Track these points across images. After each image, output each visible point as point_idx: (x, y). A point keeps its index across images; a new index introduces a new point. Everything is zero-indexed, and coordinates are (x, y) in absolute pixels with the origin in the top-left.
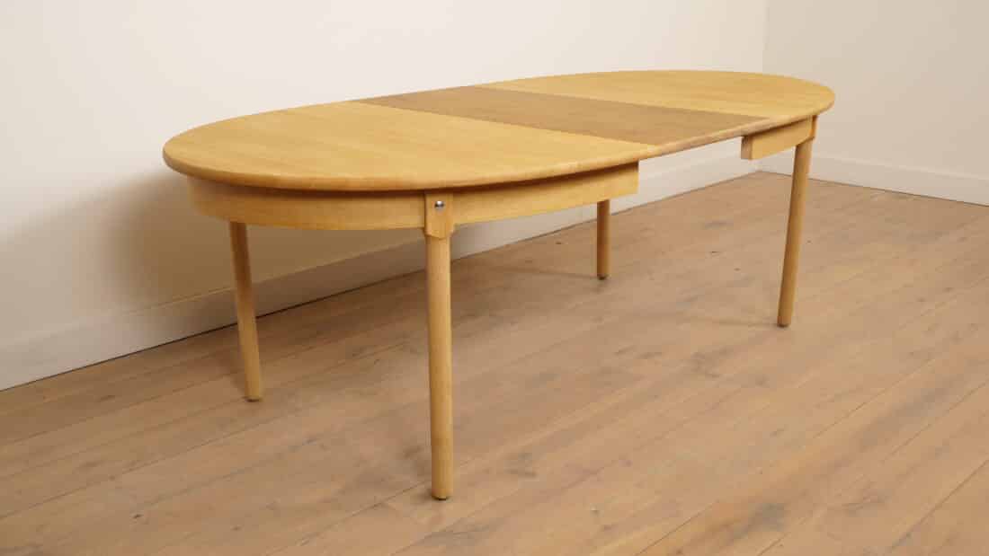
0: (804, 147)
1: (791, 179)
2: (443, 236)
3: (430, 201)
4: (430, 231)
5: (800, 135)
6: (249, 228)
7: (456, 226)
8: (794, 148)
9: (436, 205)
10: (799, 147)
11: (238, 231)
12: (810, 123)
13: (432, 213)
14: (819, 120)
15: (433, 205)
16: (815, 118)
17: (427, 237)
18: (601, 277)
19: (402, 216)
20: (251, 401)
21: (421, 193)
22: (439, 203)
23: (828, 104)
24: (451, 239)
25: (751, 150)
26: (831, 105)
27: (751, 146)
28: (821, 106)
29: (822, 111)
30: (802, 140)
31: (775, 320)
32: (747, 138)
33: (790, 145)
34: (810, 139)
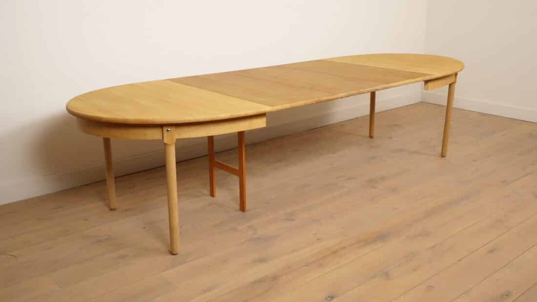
0: (452, 86)
2: (171, 143)
3: (165, 129)
4: (165, 141)
5: (450, 81)
7: (176, 139)
8: (448, 86)
9: (168, 131)
10: (450, 85)
12: (454, 76)
13: (165, 132)
14: (458, 76)
16: (456, 74)
17: (165, 144)
18: (371, 137)
19: (154, 135)
20: (111, 210)
21: (161, 126)
22: (169, 129)
23: (461, 68)
24: (175, 144)
26: (461, 70)
28: (459, 70)
29: (459, 71)
30: (451, 82)
31: (440, 155)
32: (427, 82)
33: (447, 84)
34: (454, 83)
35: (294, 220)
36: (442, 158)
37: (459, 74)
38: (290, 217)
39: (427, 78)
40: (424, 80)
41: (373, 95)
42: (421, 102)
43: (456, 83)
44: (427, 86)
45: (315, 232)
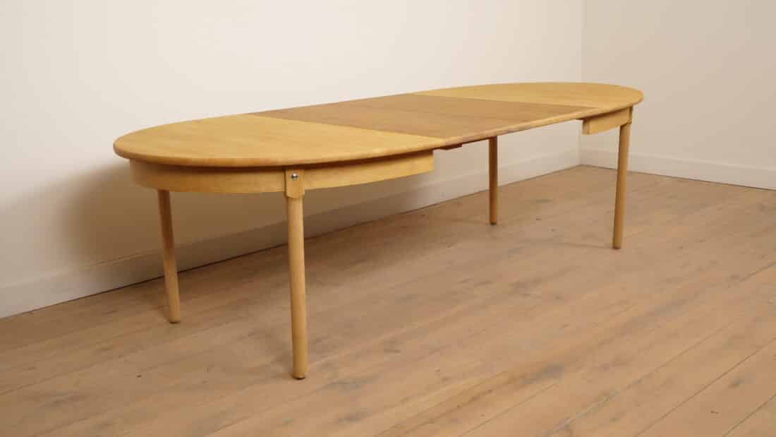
0: (625, 129)
2: (297, 197)
3: (289, 174)
4: (289, 194)
5: (623, 119)
6: (172, 193)
7: (306, 191)
8: (619, 128)
9: (293, 177)
10: (622, 127)
11: (164, 196)
12: (628, 111)
13: (290, 181)
14: (634, 113)
15: (291, 177)
16: (631, 109)
17: (287, 198)
18: (493, 223)
19: (270, 184)
20: (173, 323)
21: (282, 169)
22: (294, 175)
23: (638, 99)
24: (303, 199)
25: (589, 129)
26: (640, 101)
27: (589, 126)
28: (635, 100)
29: (637, 103)
30: (623, 123)
32: (586, 120)
33: (616, 126)
35: (397, 351)
36: (615, 251)
37: (635, 107)
38: (391, 347)
39: (588, 113)
40: (583, 116)
41: (493, 145)
42: (581, 165)
44: (586, 127)
45: (437, 369)
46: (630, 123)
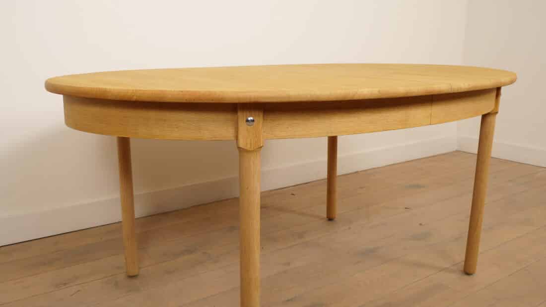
0: (489, 119)
1: (476, 157)
2: (253, 149)
3: (242, 116)
4: (242, 145)
5: (485, 105)
8: (480, 117)
9: (247, 121)
10: (484, 117)
12: (494, 94)
13: (243, 126)
15: (245, 120)
16: (498, 89)
17: (240, 149)
18: (330, 219)
26: (512, 82)
28: (504, 80)
29: (505, 84)
30: (486, 112)
31: (462, 269)
33: (476, 114)
34: (494, 113)
36: (466, 277)
41: (333, 142)
43: (498, 115)
46: (497, 113)
